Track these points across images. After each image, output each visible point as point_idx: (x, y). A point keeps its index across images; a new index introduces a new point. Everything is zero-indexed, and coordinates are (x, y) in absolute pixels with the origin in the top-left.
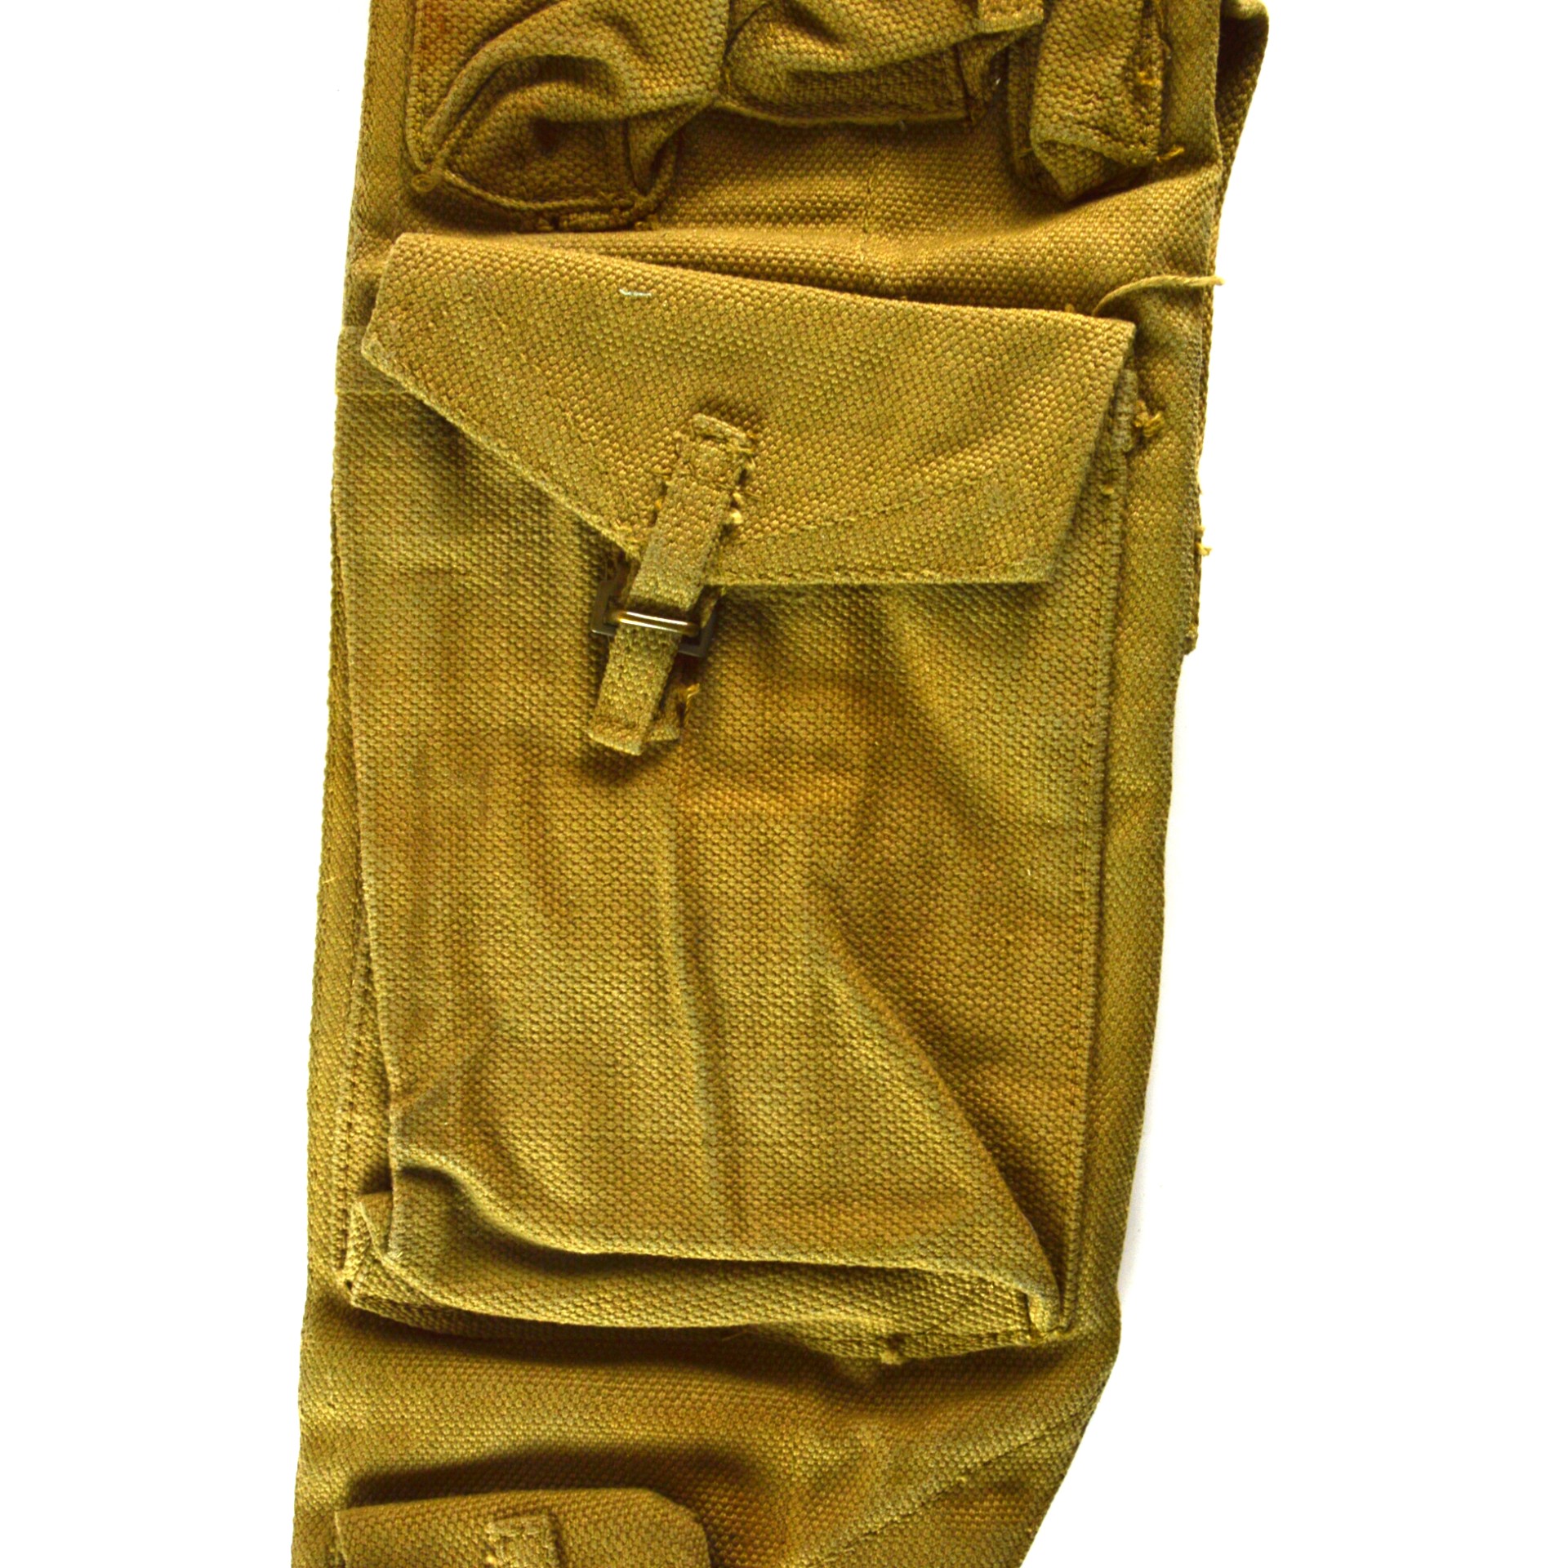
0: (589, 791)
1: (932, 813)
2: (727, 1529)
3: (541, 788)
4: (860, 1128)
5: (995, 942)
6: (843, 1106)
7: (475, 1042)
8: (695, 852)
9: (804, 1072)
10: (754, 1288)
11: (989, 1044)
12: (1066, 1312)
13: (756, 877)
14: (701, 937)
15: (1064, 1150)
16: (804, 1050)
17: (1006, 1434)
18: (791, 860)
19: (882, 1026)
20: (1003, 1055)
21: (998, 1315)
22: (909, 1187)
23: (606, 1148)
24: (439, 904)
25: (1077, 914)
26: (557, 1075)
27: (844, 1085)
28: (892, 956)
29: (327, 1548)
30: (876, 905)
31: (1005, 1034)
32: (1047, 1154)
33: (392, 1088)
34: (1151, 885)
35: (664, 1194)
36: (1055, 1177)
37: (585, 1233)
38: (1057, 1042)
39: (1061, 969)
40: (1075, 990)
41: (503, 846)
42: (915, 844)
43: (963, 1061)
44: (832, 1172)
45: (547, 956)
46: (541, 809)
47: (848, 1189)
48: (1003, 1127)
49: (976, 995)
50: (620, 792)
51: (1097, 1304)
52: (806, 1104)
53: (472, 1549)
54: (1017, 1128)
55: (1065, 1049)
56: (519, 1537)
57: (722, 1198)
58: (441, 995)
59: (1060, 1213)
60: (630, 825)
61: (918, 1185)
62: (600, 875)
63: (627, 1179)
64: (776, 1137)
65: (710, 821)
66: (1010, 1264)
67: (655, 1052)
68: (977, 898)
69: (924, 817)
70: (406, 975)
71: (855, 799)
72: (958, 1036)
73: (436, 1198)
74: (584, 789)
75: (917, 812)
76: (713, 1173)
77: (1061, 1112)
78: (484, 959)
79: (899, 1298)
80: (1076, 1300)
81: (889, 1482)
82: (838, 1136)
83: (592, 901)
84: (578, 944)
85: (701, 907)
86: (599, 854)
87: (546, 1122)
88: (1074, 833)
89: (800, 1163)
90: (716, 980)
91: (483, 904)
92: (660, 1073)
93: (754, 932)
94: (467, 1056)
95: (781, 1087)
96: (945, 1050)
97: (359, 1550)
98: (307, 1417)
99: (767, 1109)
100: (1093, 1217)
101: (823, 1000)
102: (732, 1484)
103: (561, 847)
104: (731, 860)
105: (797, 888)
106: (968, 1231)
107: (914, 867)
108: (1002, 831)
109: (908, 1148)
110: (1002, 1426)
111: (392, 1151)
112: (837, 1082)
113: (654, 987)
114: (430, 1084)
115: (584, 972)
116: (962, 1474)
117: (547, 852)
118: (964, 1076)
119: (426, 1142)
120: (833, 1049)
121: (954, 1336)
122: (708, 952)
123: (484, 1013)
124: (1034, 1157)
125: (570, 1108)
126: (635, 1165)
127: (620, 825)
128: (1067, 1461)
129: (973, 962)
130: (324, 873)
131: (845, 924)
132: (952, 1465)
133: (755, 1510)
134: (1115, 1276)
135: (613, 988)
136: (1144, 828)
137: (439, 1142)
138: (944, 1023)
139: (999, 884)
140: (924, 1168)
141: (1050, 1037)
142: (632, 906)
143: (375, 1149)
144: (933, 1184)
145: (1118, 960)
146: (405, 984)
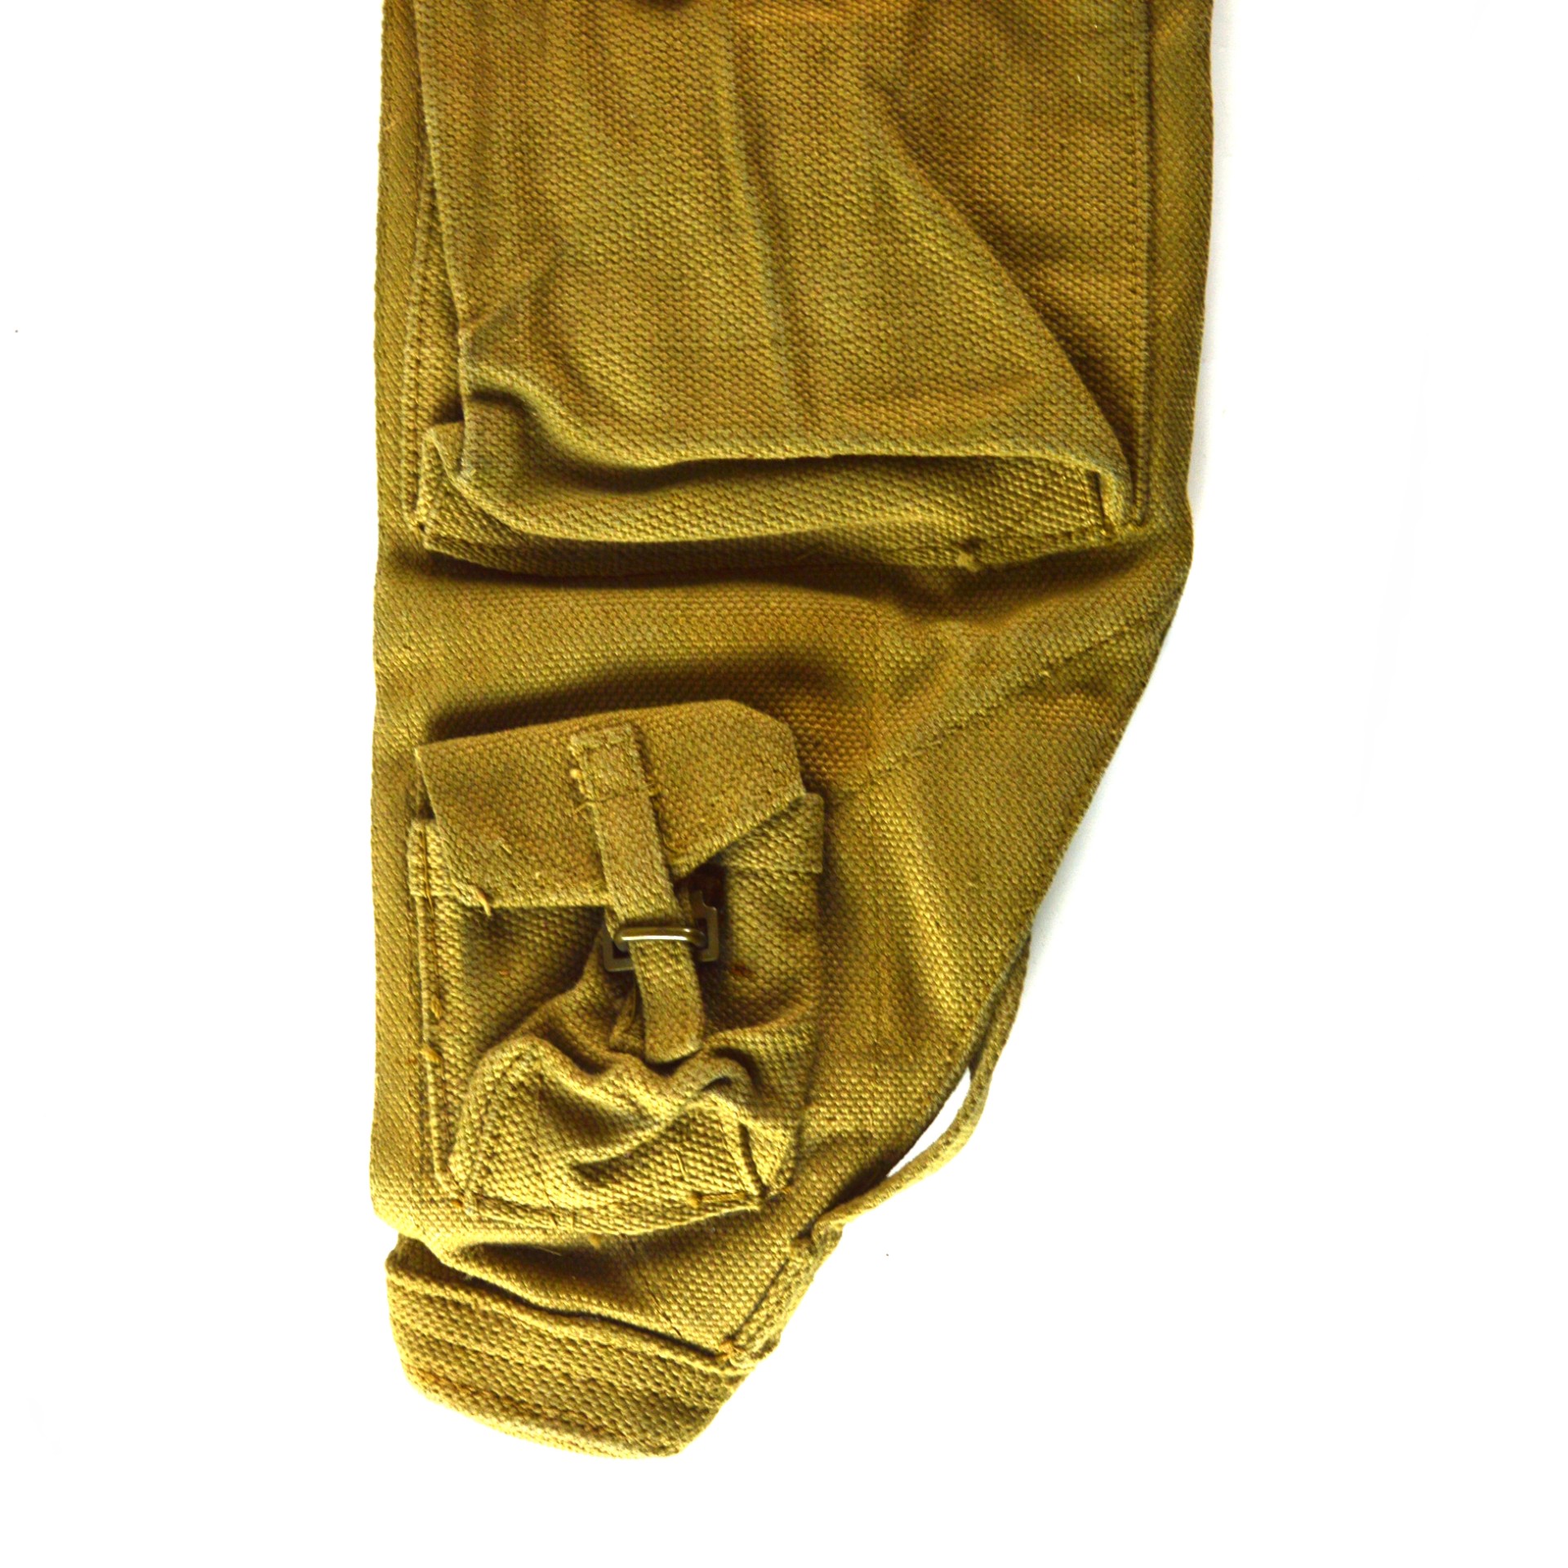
0: (646, 16)
1: (981, 28)
2: (810, 738)
3: (598, 22)
4: (927, 322)
5: (1049, 146)
6: (909, 301)
7: (540, 264)
8: (752, 64)
9: (869, 267)
10: (827, 487)
11: (1049, 241)
12: (1139, 503)
13: (813, 82)
14: (762, 143)
15: (1129, 335)
16: (868, 246)
17: (1086, 627)
18: (846, 65)
19: (944, 216)
20: (1063, 252)
21: (1071, 509)
22: (978, 378)
23: (675, 359)
24: (501, 131)
25: (1127, 118)
26: (625, 292)
27: (908, 281)
28: (949, 162)
29: (407, 792)
30: (931, 112)
31: (1064, 231)
32: (1112, 340)
33: (460, 315)
34: (1198, 82)
35: (736, 398)
36: (1121, 362)
37: (657, 439)
38: (1116, 236)
39: (1116, 168)
40: (1130, 188)
41: (562, 74)
42: (967, 56)
43: (1024, 259)
44: (901, 367)
45: (610, 173)
46: (598, 40)
47: (917, 384)
48: (1067, 318)
49: (1034, 193)
50: (676, 14)
51: (1170, 499)
52: (872, 299)
53: (555, 768)
54: (1081, 318)
55: (1125, 244)
56: (602, 747)
57: (793, 394)
58: (507, 219)
59: (1127, 398)
60: (687, 44)
61: (986, 374)
62: (659, 93)
63: (698, 386)
64: (844, 334)
65: (766, 32)
66: (1082, 440)
67: (720, 260)
68: (1030, 106)
69: (974, 31)
70: (470, 203)
71: (906, 10)
72: (1018, 234)
73: (507, 417)
74: (641, 14)
75: (967, 27)
76: (784, 371)
77: (1123, 299)
78: (547, 186)
79: (972, 493)
80: (1147, 493)
81: (972, 673)
82: (905, 330)
83: (652, 118)
84: (640, 159)
85: (761, 115)
86: (658, 73)
87: (615, 336)
88: (1121, 33)
89: (869, 358)
90: (779, 183)
91: (545, 133)
92: (727, 282)
93: (814, 135)
94: (534, 278)
95: (847, 283)
96: (1006, 249)
97: (441, 775)
98: (383, 666)
99: (834, 307)
100: (1161, 405)
101: (884, 197)
102: (814, 696)
103: (620, 72)
104: (788, 66)
105: (855, 89)
106: (1039, 409)
107: (966, 78)
108: (1051, 45)
109: (974, 338)
110: (1081, 618)
111: (462, 373)
112: (901, 278)
113: (717, 196)
114: (498, 304)
115: (648, 186)
116: (1043, 668)
117: (606, 78)
118: (1026, 274)
119: (496, 358)
120: (896, 245)
121: (1029, 538)
122: (770, 158)
123: (549, 239)
124: (1100, 345)
125: (639, 321)
126: (705, 372)
127: (678, 45)
128: (1148, 667)
129: (1029, 164)
130: (384, 121)
131: (902, 126)
132: (1034, 657)
133: (839, 720)
134: (1185, 473)
135: (677, 200)
136: (1190, 25)
137: (509, 358)
138: (1004, 222)
139: (1050, 94)
140: (992, 357)
141: (1109, 232)
142: (692, 120)
143: (445, 381)
144: (1001, 371)
145: (1170, 158)
146: (470, 213)
